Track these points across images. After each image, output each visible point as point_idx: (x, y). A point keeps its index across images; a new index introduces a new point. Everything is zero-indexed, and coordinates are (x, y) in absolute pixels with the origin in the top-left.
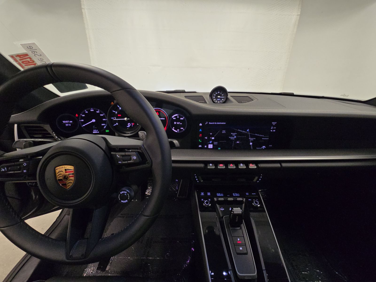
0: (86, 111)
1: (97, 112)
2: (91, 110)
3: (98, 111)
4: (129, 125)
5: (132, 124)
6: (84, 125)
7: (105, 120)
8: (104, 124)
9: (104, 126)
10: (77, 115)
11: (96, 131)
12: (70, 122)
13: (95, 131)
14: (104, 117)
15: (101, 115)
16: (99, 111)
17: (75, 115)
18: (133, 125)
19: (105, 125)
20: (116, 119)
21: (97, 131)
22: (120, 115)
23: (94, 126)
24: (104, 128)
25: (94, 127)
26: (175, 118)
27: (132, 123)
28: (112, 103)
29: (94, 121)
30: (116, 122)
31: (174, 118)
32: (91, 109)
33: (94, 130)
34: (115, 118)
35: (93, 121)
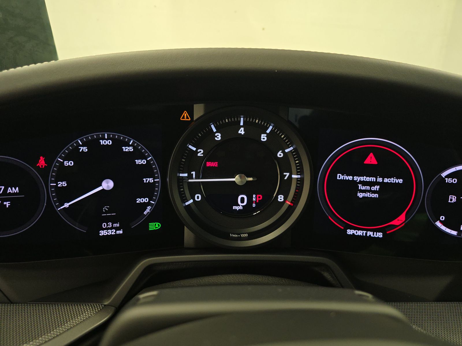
0: (82, 146)
1: (126, 149)
2: (102, 142)
3: (129, 146)
4: (242, 200)
5: (254, 199)
6: (67, 205)
7: (151, 180)
8: (145, 200)
9: (144, 206)
10: (42, 162)
11: (111, 228)
12: (9, 190)
13: (107, 229)
14: (147, 170)
15: (138, 162)
16: (134, 148)
17: (34, 162)
18: (256, 202)
19: (148, 204)
20: (196, 178)
21: (117, 229)
22: (215, 164)
23: (105, 208)
24: (145, 213)
25: (106, 212)
26: (455, 181)
27: (254, 196)
28: (185, 114)
29: (108, 185)
30: (194, 188)
31: (449, 180)
32: (103, 139)
33: (104, 225)
34: (194, 173)
35: (106, 188)
